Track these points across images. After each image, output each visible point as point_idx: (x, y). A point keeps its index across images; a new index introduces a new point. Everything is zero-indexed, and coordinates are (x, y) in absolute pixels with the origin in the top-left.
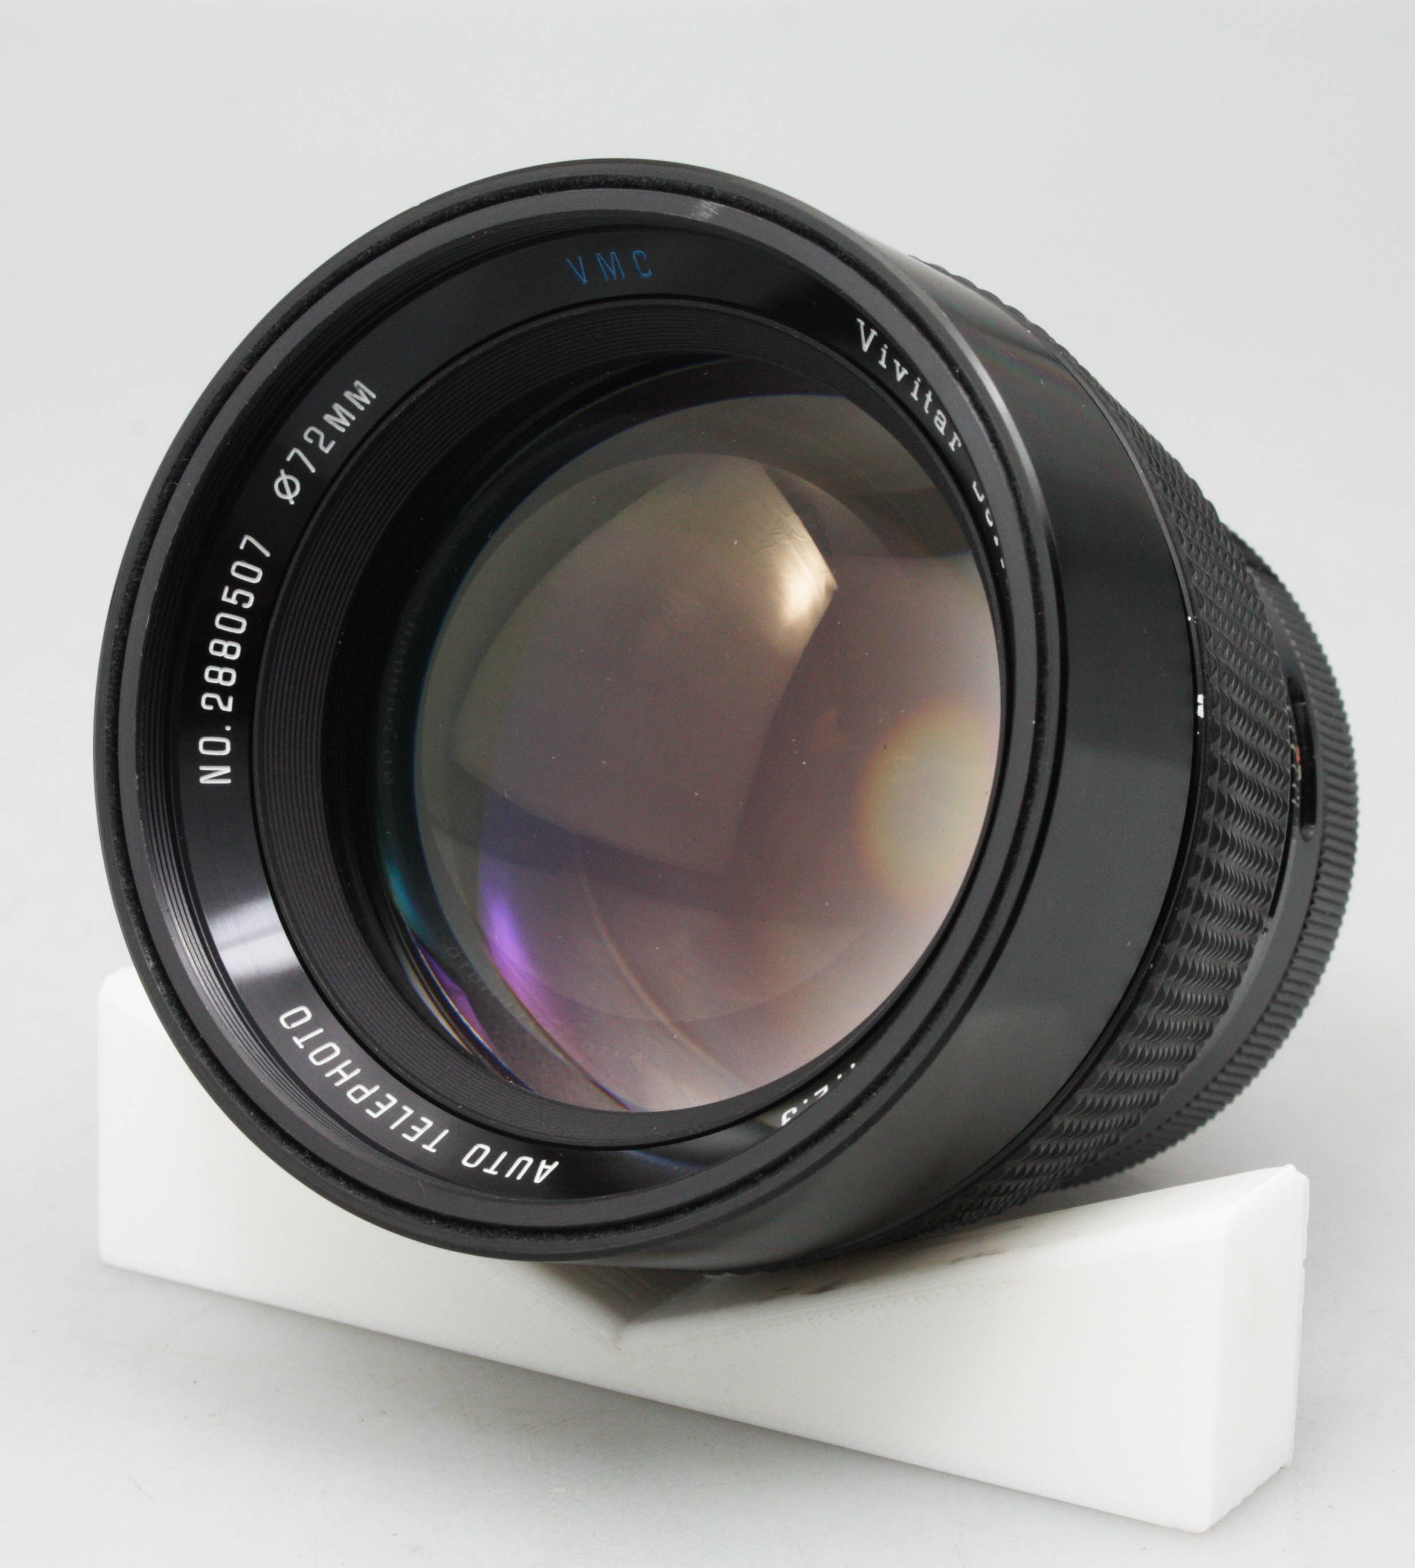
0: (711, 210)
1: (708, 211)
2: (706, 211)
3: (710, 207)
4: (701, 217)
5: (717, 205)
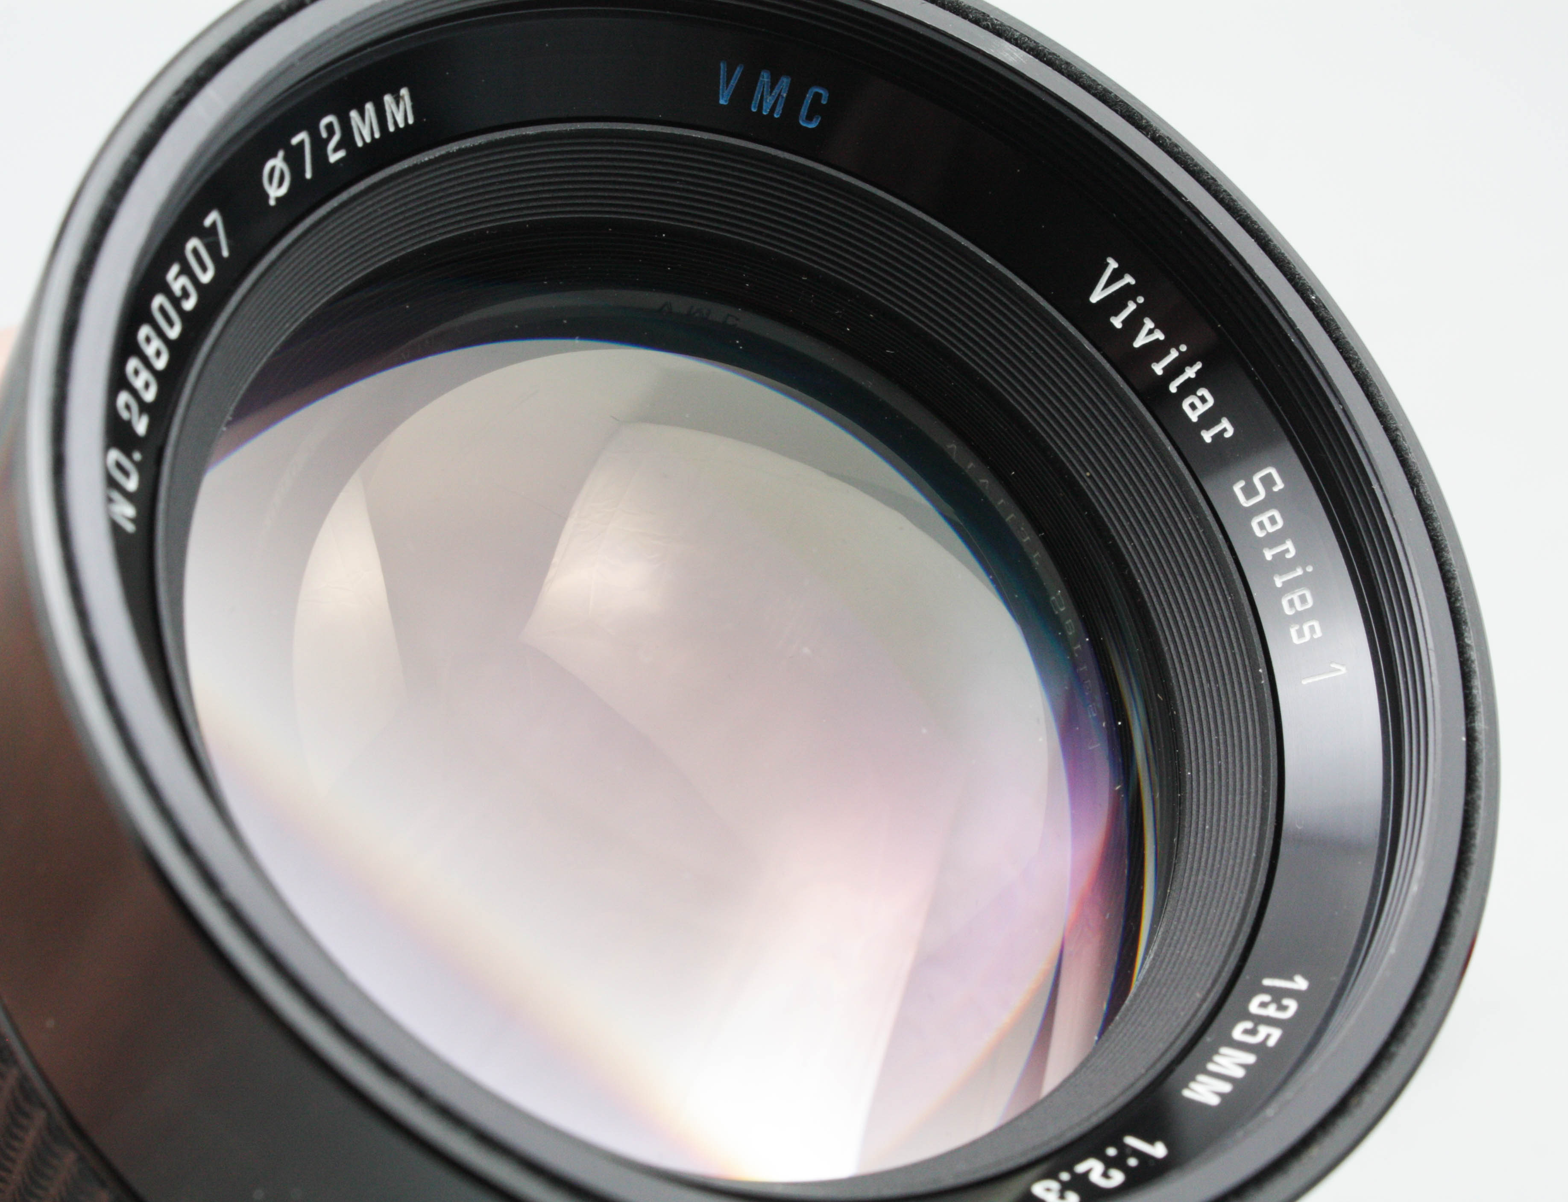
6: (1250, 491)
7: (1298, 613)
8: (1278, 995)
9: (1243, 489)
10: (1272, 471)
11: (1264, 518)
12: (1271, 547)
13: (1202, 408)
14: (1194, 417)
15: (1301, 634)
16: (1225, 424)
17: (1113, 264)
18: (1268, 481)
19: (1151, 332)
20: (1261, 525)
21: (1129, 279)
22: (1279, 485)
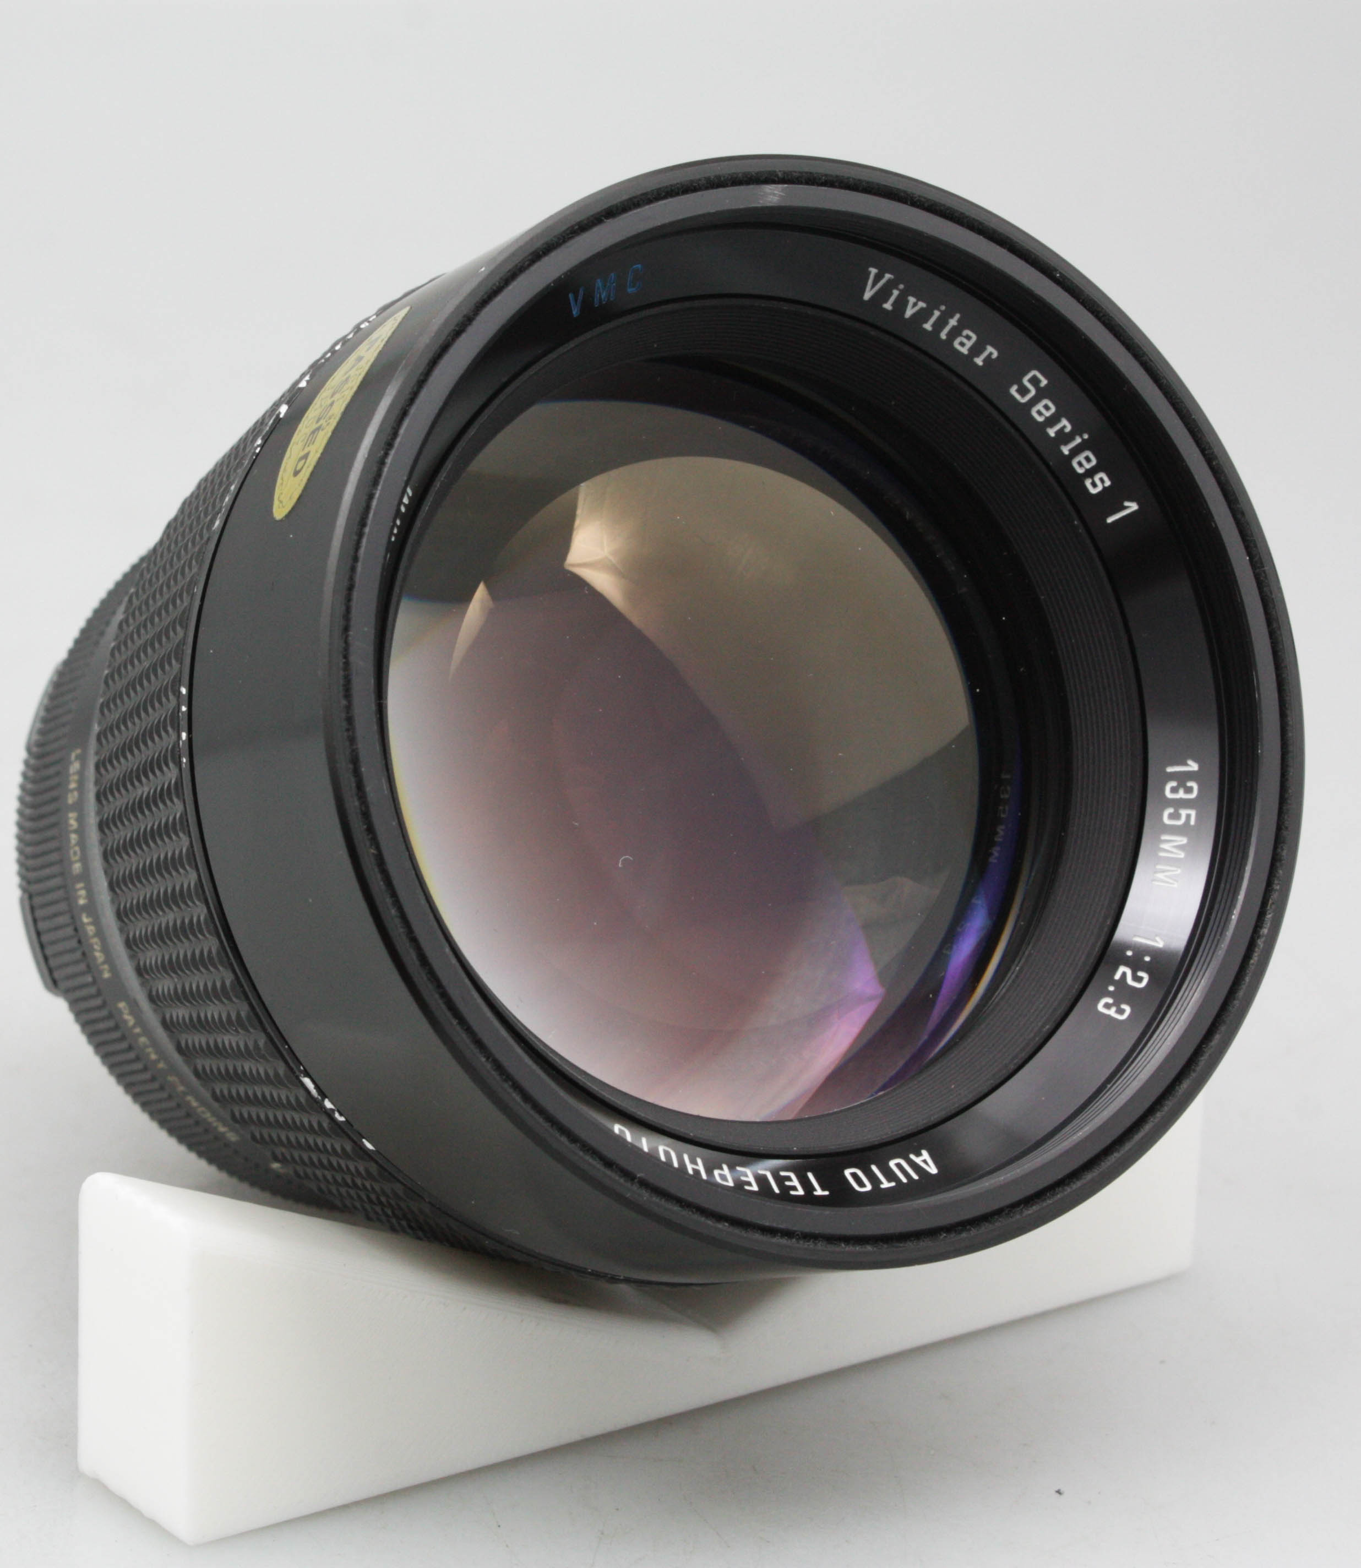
0: (776, 192)
1: (774, 195)
2: (772, 195)
3: (774, 190)
4: (770, 202)
5: (780, 186)
6: (1023, 391)
7: (1087, 471)
8: (1182, 779)
9: (1018, 391)
10: (1034, 373)
11: (1040, 406)
12: (1051, 426)
13: (969, 344)
14: (964, 351)
15: (1094, 485)
16: (990, 349)
17: (873, 271)
18: (1035, 381)
19: (915, 305)
20: (1039, 413)
21: (888, 276)
22: (1044, 382)
